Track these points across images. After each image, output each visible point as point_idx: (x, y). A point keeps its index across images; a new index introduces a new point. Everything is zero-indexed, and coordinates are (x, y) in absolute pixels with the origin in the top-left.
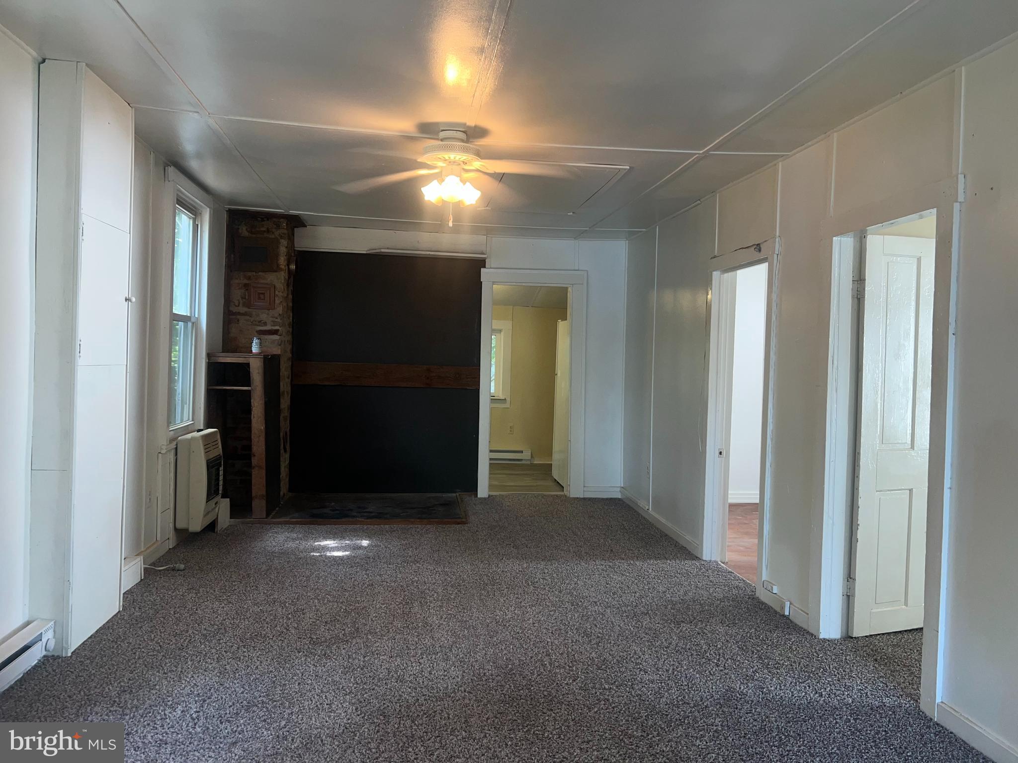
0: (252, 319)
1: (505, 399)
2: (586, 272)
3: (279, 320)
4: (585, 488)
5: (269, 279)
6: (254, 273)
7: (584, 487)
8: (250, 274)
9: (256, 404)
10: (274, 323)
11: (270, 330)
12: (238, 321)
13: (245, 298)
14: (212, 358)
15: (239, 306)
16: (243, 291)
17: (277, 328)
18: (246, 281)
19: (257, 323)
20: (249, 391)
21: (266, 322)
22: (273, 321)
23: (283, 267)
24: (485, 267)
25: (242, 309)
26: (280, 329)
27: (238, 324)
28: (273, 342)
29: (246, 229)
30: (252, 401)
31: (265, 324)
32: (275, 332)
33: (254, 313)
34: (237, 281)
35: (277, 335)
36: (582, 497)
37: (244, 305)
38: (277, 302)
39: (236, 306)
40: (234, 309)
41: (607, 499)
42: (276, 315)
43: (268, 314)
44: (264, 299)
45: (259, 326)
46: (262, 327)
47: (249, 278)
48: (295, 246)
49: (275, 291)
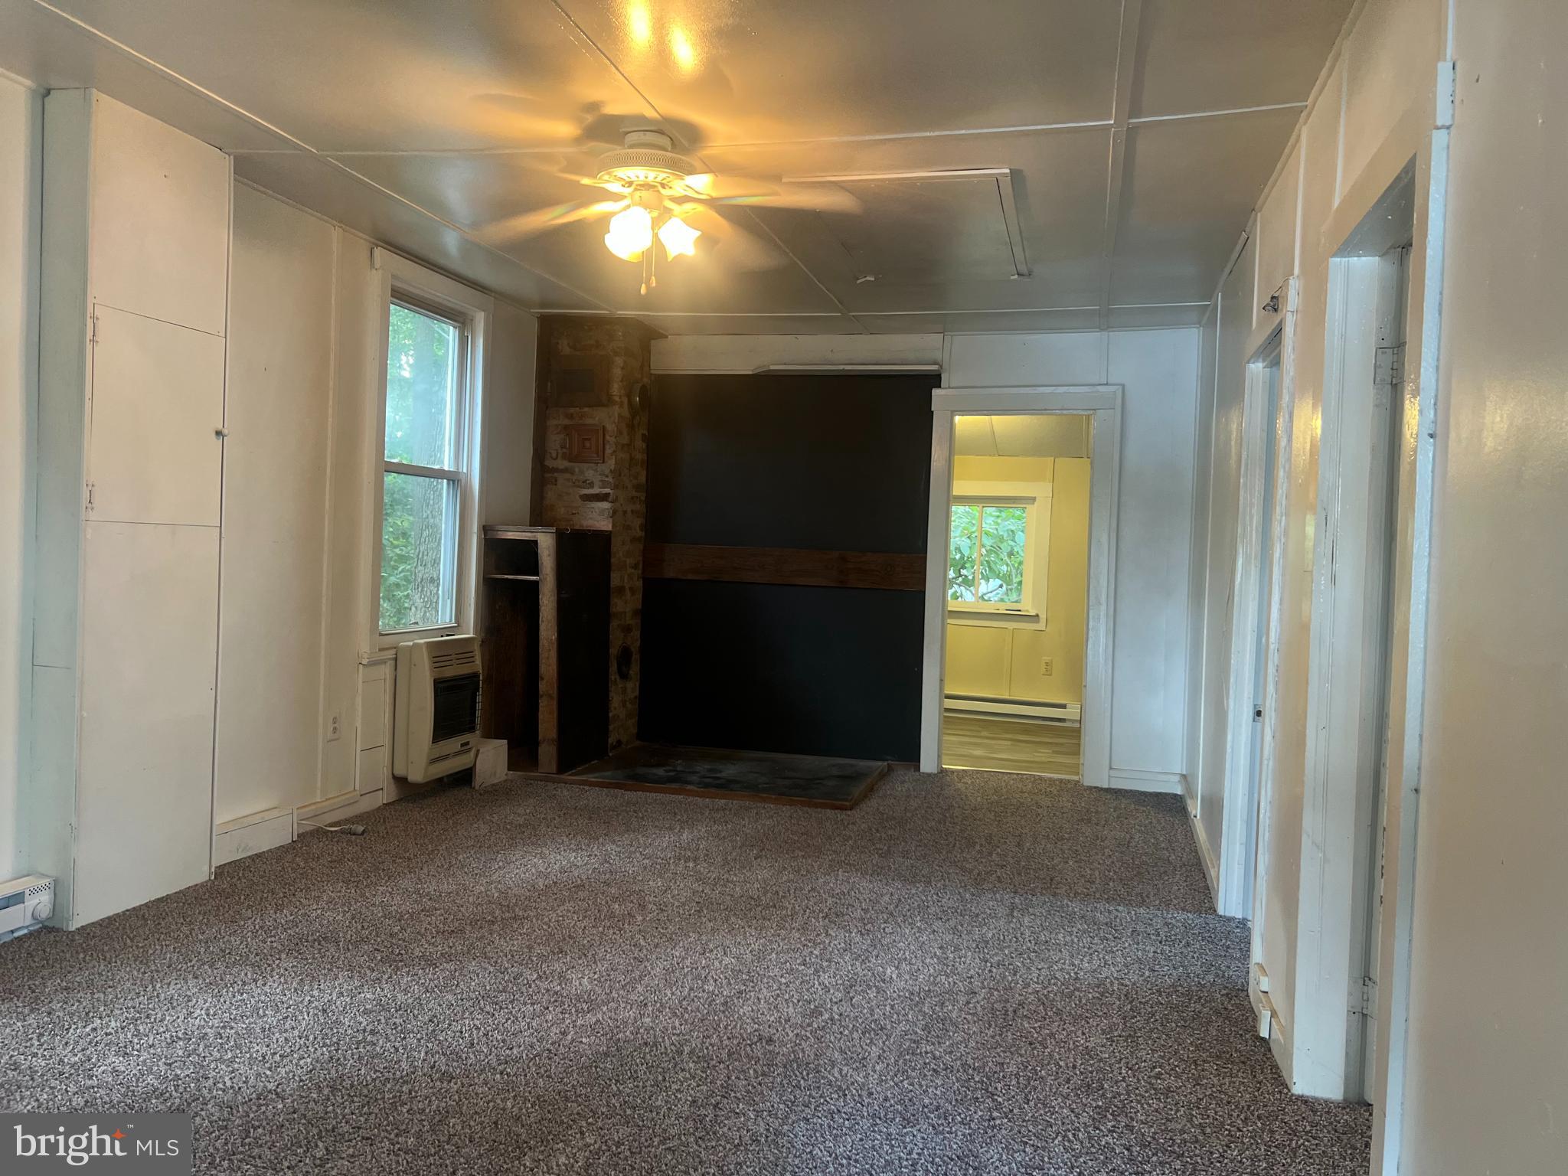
0: (574, 478)
1: (1037, 616)
2: (1120, 388)
3: (610, 479)
4: (1113, 773)
5: (597, 419)
6: (578, 409)
7: (1111, 768)
8: (572, 410)
9: (546, 602)
10: (604, 484)
11: (597, 494)
12: (556, 481)
13: (565, 448)
14: (489, 532)
15: (557, 458)
16: (562, 436)
17: (607, 490)
18: (567, 422)
19: (581, 483)
20: (536, 583)
21: (592, 482)
22: (602, 481)
23: (617, 399)
24: (940, 387)
25: (562, 464)
26: (611, 492)
27: (556, 485)
28: (602, 511)
29: (568, 344)
30: (540, 597)
31: (591, 485)
32: (603, 498)
33: (577, 470)
34: (555, 422)
35: (607, 501)
36: (1106, 786)
37: (564, 457)
38: (608, 451)
39: (555, 459)
40: (549, 463)
41: (1151, 794)
42: (607, 472)
43: (596, 470)
44: (591, 448)
45: (584, 488)
46: (586, 490)
47: (571, 417)
48: (652, 368)
49: (604, 435)
